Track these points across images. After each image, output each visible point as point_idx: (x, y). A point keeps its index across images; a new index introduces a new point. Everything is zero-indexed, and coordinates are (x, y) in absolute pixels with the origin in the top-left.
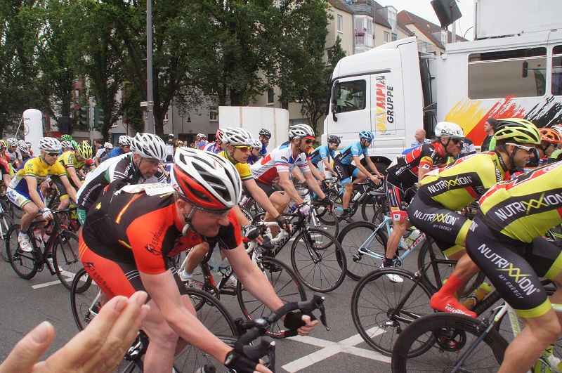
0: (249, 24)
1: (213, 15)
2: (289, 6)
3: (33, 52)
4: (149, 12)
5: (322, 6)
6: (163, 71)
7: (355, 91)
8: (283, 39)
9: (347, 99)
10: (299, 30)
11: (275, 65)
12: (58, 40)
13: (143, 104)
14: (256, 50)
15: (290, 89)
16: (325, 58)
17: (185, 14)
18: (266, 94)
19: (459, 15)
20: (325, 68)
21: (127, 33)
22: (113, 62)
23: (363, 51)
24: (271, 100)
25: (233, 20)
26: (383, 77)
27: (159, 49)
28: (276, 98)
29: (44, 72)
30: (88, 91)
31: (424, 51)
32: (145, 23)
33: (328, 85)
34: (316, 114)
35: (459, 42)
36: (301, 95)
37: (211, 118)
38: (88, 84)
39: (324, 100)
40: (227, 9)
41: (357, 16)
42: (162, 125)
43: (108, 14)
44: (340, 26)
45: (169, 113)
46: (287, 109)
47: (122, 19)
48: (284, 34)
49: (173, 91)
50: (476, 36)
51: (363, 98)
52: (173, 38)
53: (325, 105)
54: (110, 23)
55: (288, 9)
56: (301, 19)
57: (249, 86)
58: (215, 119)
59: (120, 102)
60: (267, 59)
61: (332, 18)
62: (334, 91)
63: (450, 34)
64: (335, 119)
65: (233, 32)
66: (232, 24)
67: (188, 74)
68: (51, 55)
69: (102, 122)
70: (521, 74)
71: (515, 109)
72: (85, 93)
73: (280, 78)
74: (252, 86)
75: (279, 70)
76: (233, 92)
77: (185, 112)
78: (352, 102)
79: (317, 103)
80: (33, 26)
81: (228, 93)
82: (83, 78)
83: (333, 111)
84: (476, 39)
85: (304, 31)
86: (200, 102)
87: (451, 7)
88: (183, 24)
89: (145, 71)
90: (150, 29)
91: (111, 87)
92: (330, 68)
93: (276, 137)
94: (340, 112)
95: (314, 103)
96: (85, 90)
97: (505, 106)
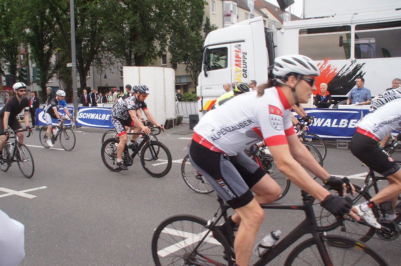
0: (148, 7)
6: (85, 41)
8: (172, 18)
9: (215, 61)
10: (184, 12)
11: (167, 37)
13: (69, 65)
14: (153, 26)
19: (293, 2)
21: (57, 13)
22: (48, 34)
23: (229, 26)
24: (165, 62)
25: (135, 3)
26: (240, 45)
27: (82, 24)
28: (168, 61)
30: (30, 55)
36: (185, 58)
37: (122, 75)
38: (30, 51)
41: (225, 2)
42: (86, 81)
44: (214, 9)
45: (91, 71)
46: (175, 69)
47: (53, 2)
49: (93, 56)
51: (226, 60)
52: (92, 16)
56: (186, 4)
59: (54, 64)
60: (161, 33)
61: (207, 4)
62: (205, 55)
64: (206, 75)
65: (136, 12)
66: (135, 7)
67: (103, 43)
71: (331, 68)
72: (27, 57)
75: (169, 40)
77: (102, 71)
78: (218, 63)
79: (197, 64)
81: (133, 57)
82: (26, 45)
83: (204, 70)
88: (99, 6)
91: (47, 52)
93: (165, 88)
94: (210, 70)
95: (195, 64)
96: (27, 54)
97: (324, 66)
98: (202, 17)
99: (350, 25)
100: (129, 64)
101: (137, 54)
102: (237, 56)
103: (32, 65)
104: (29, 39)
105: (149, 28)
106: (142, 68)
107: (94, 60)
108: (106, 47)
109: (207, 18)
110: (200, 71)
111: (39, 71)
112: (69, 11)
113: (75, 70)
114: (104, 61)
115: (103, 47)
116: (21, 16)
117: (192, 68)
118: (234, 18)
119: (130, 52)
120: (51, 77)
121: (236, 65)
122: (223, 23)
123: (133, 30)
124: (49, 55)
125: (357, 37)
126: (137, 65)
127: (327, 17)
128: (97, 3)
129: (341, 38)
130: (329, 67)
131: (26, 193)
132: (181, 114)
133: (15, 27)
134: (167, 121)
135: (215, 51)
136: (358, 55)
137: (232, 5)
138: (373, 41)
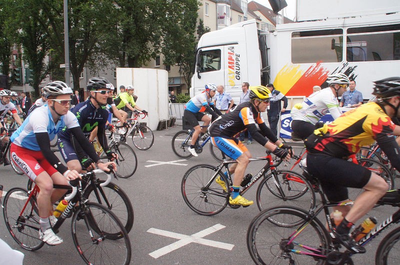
0: (141, 8)
1: (115, 1)
6: (79, 42)
7: (214, 57)
8: (166, 20)
9: (208, 63)
10: (178, 14)
11: (160, 38)
13: (62, 66)
14: (146, 28)
18: (154, 60)
19: (285, 5)
21: (51, 13)
22: (41, 34)
24: (158, 63)
25: (129, 5)
26: (233, 48)
34: (190, 74)
35: (289, 23)
36: (179, 60)
37: (115, 76)
41: (219, 4)
42: (78, 81)
45: (84, 72)
46: (169, 70)
47: (47, 2)
48: (167, 16)
51: (219, 62)
52: (86, 17)
56: (180, 6)
59: (47, 64)
61: (201, 5)
62: (199, 57)
64: (199, 77)
66: (129, 9)
71: (323, 71)
77: (95, 72)
78: (212, 65)
79: (190, 66)
81: (126, 58)
82: (19, 46)
83: (198, 71)
84: (297, 21)
85: (181, 14)
86: (106, 65)
88: (92, 7)
91: (41, 53)
93: (158, 90)
94: (203, 72)
95: (188, 66)
96: (20, 55)
97: (316, 68)
98: (195, 19)
99: (342, 28)
100: (122, 66)
101: (130, 56)
102: (230, 59)
103: (25, 66)
104: (22, 40)
105: (143, 30)
106: (135, 69)
107: (88, 61)
108: (99, 48)
109: (200, 20)
110: (194, 73)
111: (32, 72)
112: (63, 12)
113: (68, 70)
114: (97, 62)
115: (96, 48)
116: (14, 17)
117: (185, 69)
118: (227, 20)
119: (124, 53)
120: (44, 78)
121: (230, 67)
122: (217, 25)
123: (127, 31)
124: (42, 55)
125: (349, 40)
126: (130, 67)
127: (319, 20)
128: (90, 4)
129: (333, 41)
130: (321, 69)
131: (18, 194)
132: (174, 116)
133: (8, 27)
134: (160, 123)
135: (208, 53)
136: (351, 58)
137: (225, 7)
138: (364, 44)
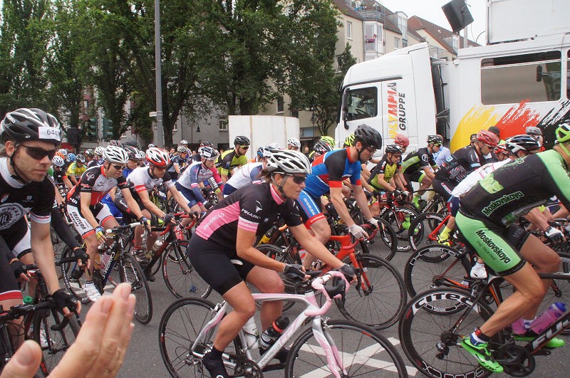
0: (259, 33)
1: (222, 24)
2: (298, 13)
3: (41, 64)
4: (157, 21)
5: (332, 13)
6: (172, 81)
7: (366, 98)
8: (292, 47)
9: (358, 107)
10: (309, 38)
11: (285, 73)
12: (66, 51)
13: (152, 114)
14: (265, 58)
15: (300, 97)
16: (335, 65)
17: (193, 24)
18: (275, 102)
19: (471, 20)
20: (335, 76)
21: (135, 43)
22: (121, 72)
23: (373, 58)
24: (281, 108)
25: (241, 28)
26: (395, 84)
27: (168, 59)
28: (286, 106)
29: (53, 84)
30: (97, 101)
31: (435, 57)
32: (154, 33)
33: (339, 92)
34: (326, 121)
35: (471, 47)
36: (311, 103)
37: (221, 128)
38: (96, 95)
39: (335, 108)
40: (235, 17)
41: (366, 22)
42: (172, 135)
43: (116, 24)
44: (350, 33)
45: (178, 123)
46: (297, 117)
47: (131, 29)
48: (293, 42)
49: (182, 101)
50: (488, 41)
51: (375, 105)
52: (181, 47)
53: (335, 113)
54: (118, 34)
55: (297, 16)
56: (311, 27)
57: (258, 95)
58: (225, 128)
59: (129, 112)
60: (276, 67)
61: (341, 25)
62: (346, 98)
63: (462, 39)
64: (347, 127)
65: (242, 40)
66: (241, 33)
67: (196, 83)
68: (59, 66)
69: (112, 133)
70: (536, 79)
71: (529, 115)
72: (93, 104)
73: (290, 87)
74: (262, 94)
75: (288, 78)
76: (242, 100)
77: (194, 122)
78: (363, 109)
79: (327, 111)
80: (42, 38)
81: (237, 101)
82: (92, 88)
83: (344, 119)
84: (489, 43)
85: (313, 39)
86: (209, 112)
87: (462, 12)
88: (191, 33)
89: (154, 81)
90: (158, 39)
91: (120, 97)
92: (340, 75)
94: (351, 120)
95: (324, 111)
96: (93, 101)
97: (519, 111)
99: (560, 50)
100: (234, 113)
102: (391, 100)
104: (97, 80)
107: (184, 108)
108: (200, 89)
110: (338, 121)
111: (111, 123)
113: (160, 120)
114: (197, 108)
115: (196, 89)
117: (320, 116)
119: (234, 95)
120: (124, 130)
121: (390, 112)
122: (364, 53)
124: (123, 100)
128: (188, 28)
130: (527, 112)
137: (375, 26)
